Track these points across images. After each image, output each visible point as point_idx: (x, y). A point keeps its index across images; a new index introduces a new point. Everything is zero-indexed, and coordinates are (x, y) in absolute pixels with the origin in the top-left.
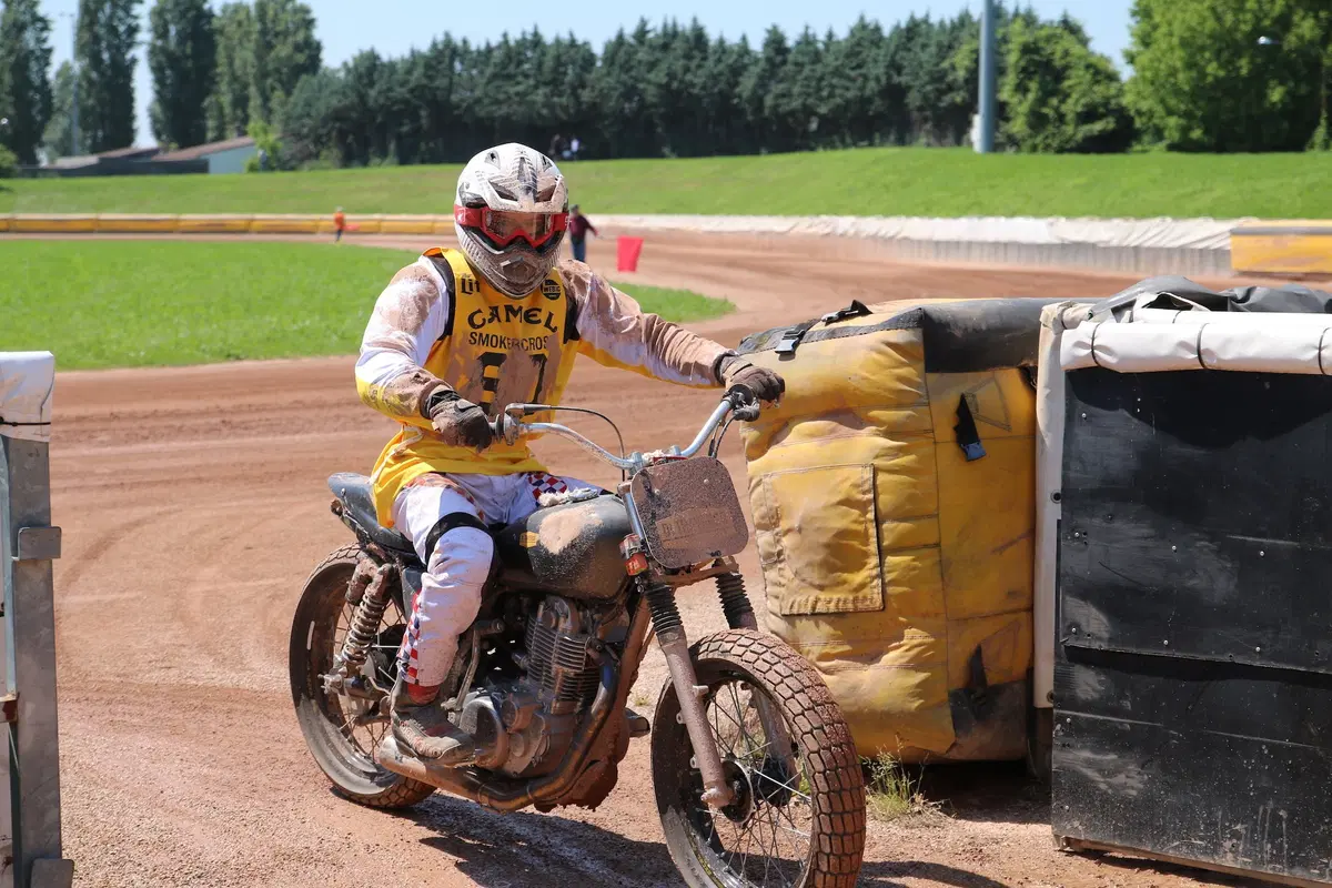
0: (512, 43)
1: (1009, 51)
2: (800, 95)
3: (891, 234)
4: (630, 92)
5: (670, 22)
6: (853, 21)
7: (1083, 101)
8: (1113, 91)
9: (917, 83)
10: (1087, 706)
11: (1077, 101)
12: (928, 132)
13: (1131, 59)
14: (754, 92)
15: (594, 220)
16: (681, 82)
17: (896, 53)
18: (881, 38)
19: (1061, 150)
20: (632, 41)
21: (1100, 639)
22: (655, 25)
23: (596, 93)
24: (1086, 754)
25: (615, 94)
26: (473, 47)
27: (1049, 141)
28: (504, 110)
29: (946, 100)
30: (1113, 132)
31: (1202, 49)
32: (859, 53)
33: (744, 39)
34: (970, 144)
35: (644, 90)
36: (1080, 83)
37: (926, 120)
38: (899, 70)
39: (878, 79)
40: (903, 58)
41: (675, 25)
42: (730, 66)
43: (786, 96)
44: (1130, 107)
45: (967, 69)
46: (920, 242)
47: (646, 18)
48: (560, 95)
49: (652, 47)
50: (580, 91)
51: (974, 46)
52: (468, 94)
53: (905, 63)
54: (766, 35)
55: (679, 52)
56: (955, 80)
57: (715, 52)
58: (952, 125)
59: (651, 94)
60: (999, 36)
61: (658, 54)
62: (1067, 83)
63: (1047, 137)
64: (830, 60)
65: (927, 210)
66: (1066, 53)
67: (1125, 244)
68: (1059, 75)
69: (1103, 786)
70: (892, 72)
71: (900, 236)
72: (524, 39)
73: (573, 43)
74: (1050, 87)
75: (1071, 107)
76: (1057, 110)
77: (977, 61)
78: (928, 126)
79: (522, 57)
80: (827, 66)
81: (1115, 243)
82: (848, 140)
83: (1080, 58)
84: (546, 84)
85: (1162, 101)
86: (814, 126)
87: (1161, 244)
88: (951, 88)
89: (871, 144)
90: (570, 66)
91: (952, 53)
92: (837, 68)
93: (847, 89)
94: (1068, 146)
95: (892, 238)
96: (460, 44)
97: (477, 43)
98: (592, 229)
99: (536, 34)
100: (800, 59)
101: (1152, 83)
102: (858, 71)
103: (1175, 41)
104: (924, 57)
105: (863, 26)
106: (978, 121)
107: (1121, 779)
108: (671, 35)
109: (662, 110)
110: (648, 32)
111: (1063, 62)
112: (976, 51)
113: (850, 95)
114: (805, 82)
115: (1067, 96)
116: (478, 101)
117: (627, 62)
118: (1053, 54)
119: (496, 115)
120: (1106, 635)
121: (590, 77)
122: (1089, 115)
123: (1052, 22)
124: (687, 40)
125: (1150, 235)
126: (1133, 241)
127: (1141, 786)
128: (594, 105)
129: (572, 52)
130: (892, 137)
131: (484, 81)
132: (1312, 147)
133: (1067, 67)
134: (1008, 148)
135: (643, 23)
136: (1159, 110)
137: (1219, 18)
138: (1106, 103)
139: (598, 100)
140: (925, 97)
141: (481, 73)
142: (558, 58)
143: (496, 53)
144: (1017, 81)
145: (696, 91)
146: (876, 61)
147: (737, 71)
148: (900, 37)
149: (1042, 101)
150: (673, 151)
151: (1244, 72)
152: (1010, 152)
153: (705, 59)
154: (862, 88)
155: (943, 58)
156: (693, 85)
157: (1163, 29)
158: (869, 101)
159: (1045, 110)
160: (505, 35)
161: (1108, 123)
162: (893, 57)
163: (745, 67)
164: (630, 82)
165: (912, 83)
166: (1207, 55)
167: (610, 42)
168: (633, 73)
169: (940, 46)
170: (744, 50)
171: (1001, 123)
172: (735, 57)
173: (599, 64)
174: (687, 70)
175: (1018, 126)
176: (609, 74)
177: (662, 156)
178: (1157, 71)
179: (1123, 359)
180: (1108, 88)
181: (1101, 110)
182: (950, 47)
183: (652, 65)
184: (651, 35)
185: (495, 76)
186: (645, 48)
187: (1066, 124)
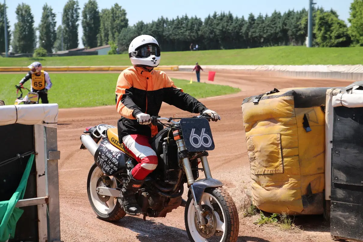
0: (180, 19)
1: (316, 19)
2: (258, 32)
3: (284, 70)
4: (212, 32)
5: (223, 13)
6: (273, 12)
7: (337, 33)
8: (345, 30)
9: (291, 28)
10: (340, 200)
11: (335, 33)
12: (294, 42)
13: (350, 21)
14: (246, 31)
15: (202, 67)
16: (226, 29)
17: (285, 20)
18: (281, 16)
19: (331, 46)
20: (212, 18)
21: (344, 181)
22: (219, 13)
23: (203, 32)
24: (340, 213)
25: (208, 33)
26: (169, 20)
27: (327, 44)
28: (178, 37)
29: (299, 33)
30: (345, 41)
32: (275, 20)
33: (243, 17)
34: (305, 45)
35: (216, 31)
36: (336, 28)
37: (293, 38)
38: (286, 25)
39: (280, 27)
40: (287, 22)
41: (224, 13)
42: (239, 24)
43: (255, 32)
44: (350, 34)
45: (304, 24)
46: (292, 72)
47: (216, 11)
48: (193, 33)
49: (218, 19)
50: (198, 32)
51: (306, 18)
52: (168, 33)
53: (287, 23)
54: (249, 16)
55: (226, 21)
56: (301, 27)
57: (235, 21)
58: (300, 40)
59: (218, 32)
60: (313, 15)
61: (219, 21)
62: (332, 28)
63: (327, 43)
64: (266, 22)
65: (294, 63)
66: (332, 20)
67: (349, 72)
68: (330, 26)
69: (345, 222)
70: (284, 25)
71: (286, 70)
72: (183, 18)
73: (196, 19)
74: (328, 29)
75: (333, 34)
76: (329, 35)
77: (307, 22)
78: (294, 40)
79: (182, 23)
80: (265, 24)
81: (346, 72)
82: (272, 44)
83: (336, 21)
84: (189, 30)
85: (359, 32)
86: (262, 40)
87: (358, 72)
88: (300, 30)
89: (278, 45)
90: (195, 25)
91: (300, 20)
92: (269, 25)
93: (271, 30)
94: (333, 45)
95: (284, 71)
96: (165, 19)
97: (170, 19)
98: (202, 69)
99: (186, 16)
100: (259, 22)
101: (356, 28)
102: (274, 25)
104: (293, 21)
105: (275, 13)
106: (308, 39)
107: (350, 220)
108: (223, 16)
109: (221, 37)
110: (217, 15)
111: (331, 22)
112: (307, 19)
113: (272, 32)
114: (260, 29)
115: (332, 31)
116: (171, 35)
117: (211, 24)
118: (328, 20)
119: (175, 38)
120: (345, 180)
121: (201, 28)
122: (338, 37)
123: (328, 11)
124: (227, 17)
125: (355, 70)
126: (351, 71)
127: (355, 222)
128: (202, 36)
129: (196, 21)
130: (284, 43)
131: (172, 29)
133: (332, 24)
134: (316, 46)
135: (215, 13)
136: (358, 35)
138: (343, 33)
139: (203, 34)
140: (293, 32)
141: (171, 27)
142: (192, 23)
143: (175, 22)
144: (318, 28)
145: (230, 31)
146: (279, 22)
147: (241, 26)
148: (286, 16)
149: (325, 33)
150: (224, 47)
152: (317, 47)
153: (232, 22)
154: (276, 30)
155: (298, 21)
156: (229, 30)
157: (359, 13)
158: (278, 33)
159: (326, 35)
160: (178, 17)
161: (344, 39)
162: (284, 21)
163: (243, 24)
164: (212, 29)
165: (289, 29)
167: (206, 18)
168: (213, 27)
169: (297, 18)
170: (243, 20)
171: (314, 39)
172: (240, 22)
173: (203, 24)
174: (227, 25)
175: (319, 40)
176: (206, 27)
177: (220, 49)
178: (357, 24)
179: (350, 104)
180: (344, 29)
181: (342, 35)
182: (300, 19)
183: (218, 24)
184: (217, 16)
185: (175, 28)
186: (216, 20)
187: (332, 39)
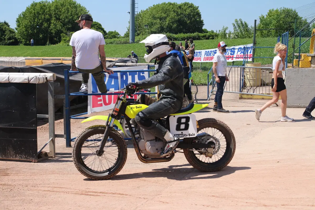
8: (14, 35)
11: (7, 36)
13: (16, 29)
19: (5, 45)
30: (14, 42)
31: (28, 28)
36: (8, 33)
44: (17, 38)
62: (6, 33)
63: (2, 43)
66: (5, 28)
68: (4, 32)
74: (3, 34)
76: (4, 38)
83: (8, 29)
85: (22, 37)
101: (20, 34)
103: (24, 26)
115: (6, 35)
118: (3, 28)
122: (10, 39)
123: (2, 23)
125: (13, 60)
132: (46, 45)
133: (5, 30)
137: (31, 23)
151: (35, 32)
157: (21, 24)
161: (13, 40)
166: (29, 29)
178: (21, 32)
181: (12, 38)
187: (6, 40)
